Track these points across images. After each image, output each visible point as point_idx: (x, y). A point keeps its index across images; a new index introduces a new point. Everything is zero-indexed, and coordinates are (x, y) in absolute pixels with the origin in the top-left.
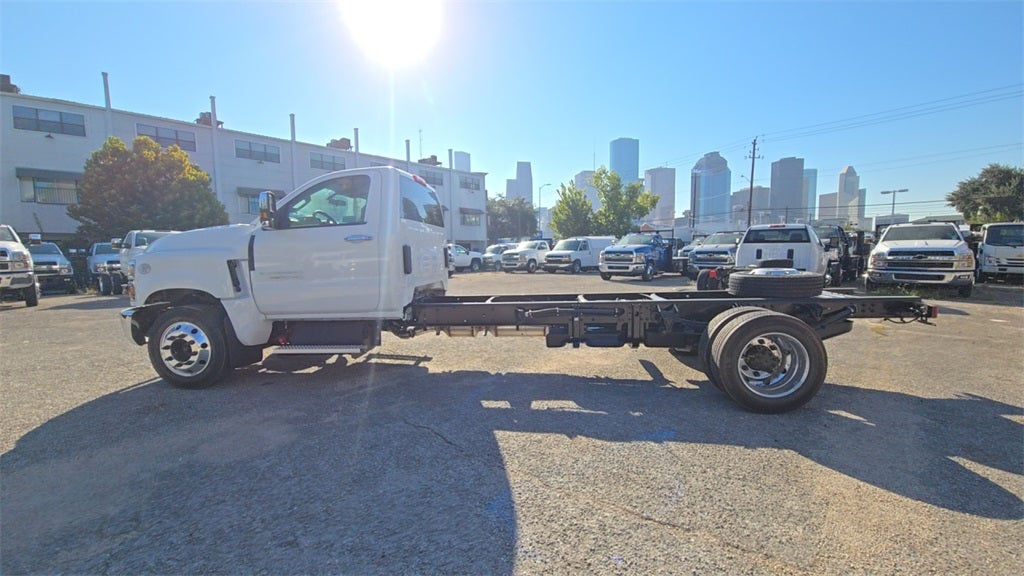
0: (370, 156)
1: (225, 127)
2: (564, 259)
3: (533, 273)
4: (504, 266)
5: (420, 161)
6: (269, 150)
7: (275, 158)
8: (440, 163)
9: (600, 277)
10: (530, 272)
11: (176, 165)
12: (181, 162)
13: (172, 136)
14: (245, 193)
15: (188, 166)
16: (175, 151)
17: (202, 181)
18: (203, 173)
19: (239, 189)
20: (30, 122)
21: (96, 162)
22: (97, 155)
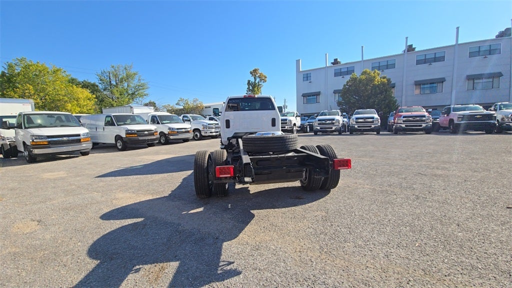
7: (442, 59)
11: (372, 80)
12: (374, 77)
13: (386, 64)
14: (418, 84)
15: (378, 78)
16: (375, 72)
17: (383, 84)
18: (385, 80)
19: (415, 82)
20: (338, 74)
21: (347, 85)
22: (347, 82)
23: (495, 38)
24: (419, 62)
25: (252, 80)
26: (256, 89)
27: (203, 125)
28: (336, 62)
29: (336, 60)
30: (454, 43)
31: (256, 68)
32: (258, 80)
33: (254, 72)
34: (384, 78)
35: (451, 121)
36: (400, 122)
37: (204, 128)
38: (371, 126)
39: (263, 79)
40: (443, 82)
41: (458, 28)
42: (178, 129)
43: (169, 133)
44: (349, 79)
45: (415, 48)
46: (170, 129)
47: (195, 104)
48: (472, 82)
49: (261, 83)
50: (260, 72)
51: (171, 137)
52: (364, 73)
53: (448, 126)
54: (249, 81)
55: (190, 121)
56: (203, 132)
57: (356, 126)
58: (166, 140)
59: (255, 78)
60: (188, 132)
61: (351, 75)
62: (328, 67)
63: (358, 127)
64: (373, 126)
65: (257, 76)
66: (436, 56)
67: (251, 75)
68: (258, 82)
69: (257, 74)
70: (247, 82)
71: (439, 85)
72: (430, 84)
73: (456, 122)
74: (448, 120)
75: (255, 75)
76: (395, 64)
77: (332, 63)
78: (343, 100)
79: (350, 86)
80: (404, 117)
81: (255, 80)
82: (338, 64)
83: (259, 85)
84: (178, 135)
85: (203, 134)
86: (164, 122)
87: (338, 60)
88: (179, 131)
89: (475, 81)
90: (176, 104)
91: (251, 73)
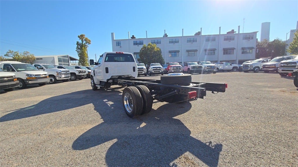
0: (206, 35)
1: (168, 36)
2: (271, 67)
3: (257, 72)
4: (243, 70)
5: (227, 33)
6: (176, 40)
7: (177, 42)
8: (236, 32)
9: (279, 74)
10: (255, 72)
11: (153, 48)
12: (154, 47)
13: (157, 41)
14: (170, 52)
15: (156, 48)
16: (154, 45)
17: (158, 51)
18: (159, 49)
19: (169, 51)
20: (136, 44)
21: (142, 50)
22: (142, 49)
23: (194, 35)
24: (170, 42)
25: (80, 41)
26: (83, 48)
27: (57, 72)
28: (133, 37)
29: (133, 36)
30: (182, 36)
31: (83, 34)
32: (84, 42)
33: (81, 37)
34: (158, 48)
35: (189, 69)
36: (171, 69)
37: (58, 74)
38: (159, 72)
39: (88, 42)
40: (179, 52)
41: (183, 29)
42: (36, 75)
43: (27, 79)
44: (142, 47)
45: (167, 36)
46: (28, 75)
47: (26, 56)
48: (188, 53)
49: (86, 45)
50: (86, 37)
51: (30, 82)
52: (149, 45)
53: (187, 71)
54: (78, 42)
55: (43, 69)
56: (57, 77)
57: (153, 72)
58: (25, 84)
59: (82, 41)
60: (46, 77)
61: (143, 45)
62: (130, 39)
63: (154, 72)
64: (160, 71)
65: (84, 39)
66: (173, 41)
67: (79, 38)
68: (85, 44)
69: (84, 38)
70: (76, 43)
71: (178, 53)
72: (175, 52)
73: (190, 69)
74: (187, 68)
75: (82, 39)
76: (161, 42)
77: (131, 37)
78: (141, 58)
79: (143, 51)
80: (173, 67)
81: (83, 42)
82: (134, 38)
83: (85, 46)
84: (37, 80)
85: (57, 79)
86: (19, 70)
87: (134, 36)
88: (38, 77)
89: (189, 53)
90: (5, 55)
91: (79, 37)
